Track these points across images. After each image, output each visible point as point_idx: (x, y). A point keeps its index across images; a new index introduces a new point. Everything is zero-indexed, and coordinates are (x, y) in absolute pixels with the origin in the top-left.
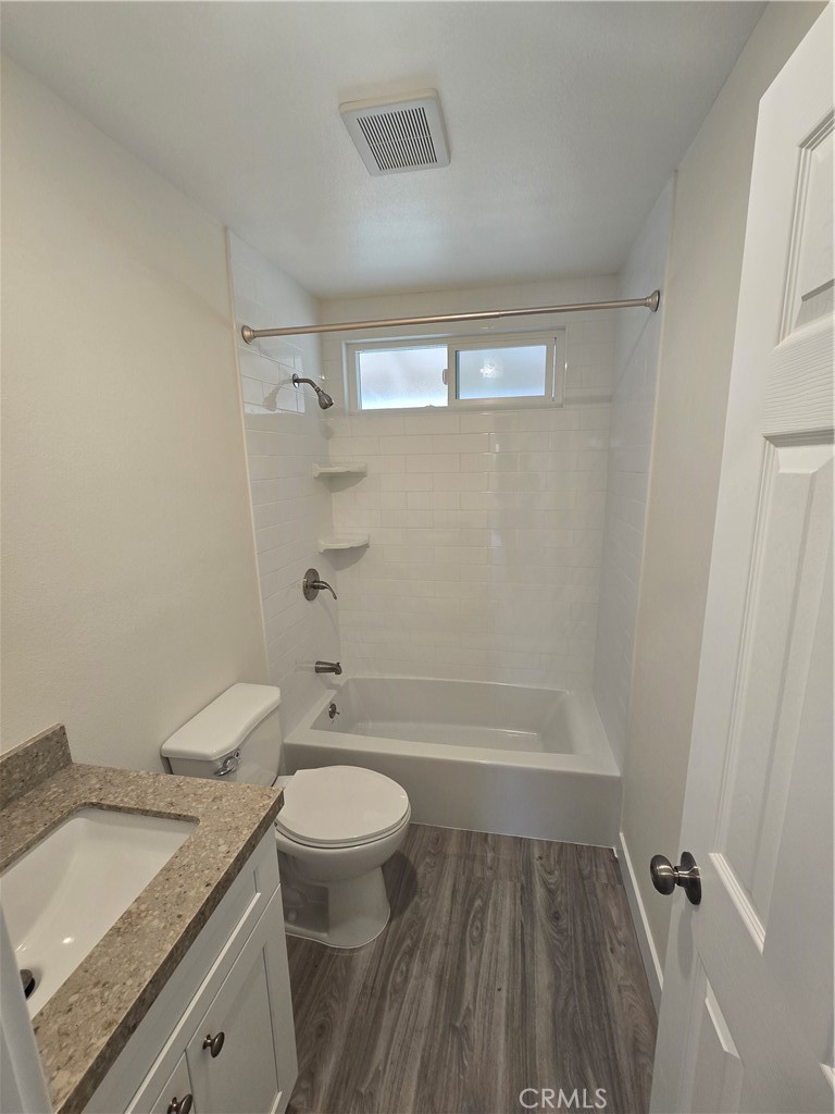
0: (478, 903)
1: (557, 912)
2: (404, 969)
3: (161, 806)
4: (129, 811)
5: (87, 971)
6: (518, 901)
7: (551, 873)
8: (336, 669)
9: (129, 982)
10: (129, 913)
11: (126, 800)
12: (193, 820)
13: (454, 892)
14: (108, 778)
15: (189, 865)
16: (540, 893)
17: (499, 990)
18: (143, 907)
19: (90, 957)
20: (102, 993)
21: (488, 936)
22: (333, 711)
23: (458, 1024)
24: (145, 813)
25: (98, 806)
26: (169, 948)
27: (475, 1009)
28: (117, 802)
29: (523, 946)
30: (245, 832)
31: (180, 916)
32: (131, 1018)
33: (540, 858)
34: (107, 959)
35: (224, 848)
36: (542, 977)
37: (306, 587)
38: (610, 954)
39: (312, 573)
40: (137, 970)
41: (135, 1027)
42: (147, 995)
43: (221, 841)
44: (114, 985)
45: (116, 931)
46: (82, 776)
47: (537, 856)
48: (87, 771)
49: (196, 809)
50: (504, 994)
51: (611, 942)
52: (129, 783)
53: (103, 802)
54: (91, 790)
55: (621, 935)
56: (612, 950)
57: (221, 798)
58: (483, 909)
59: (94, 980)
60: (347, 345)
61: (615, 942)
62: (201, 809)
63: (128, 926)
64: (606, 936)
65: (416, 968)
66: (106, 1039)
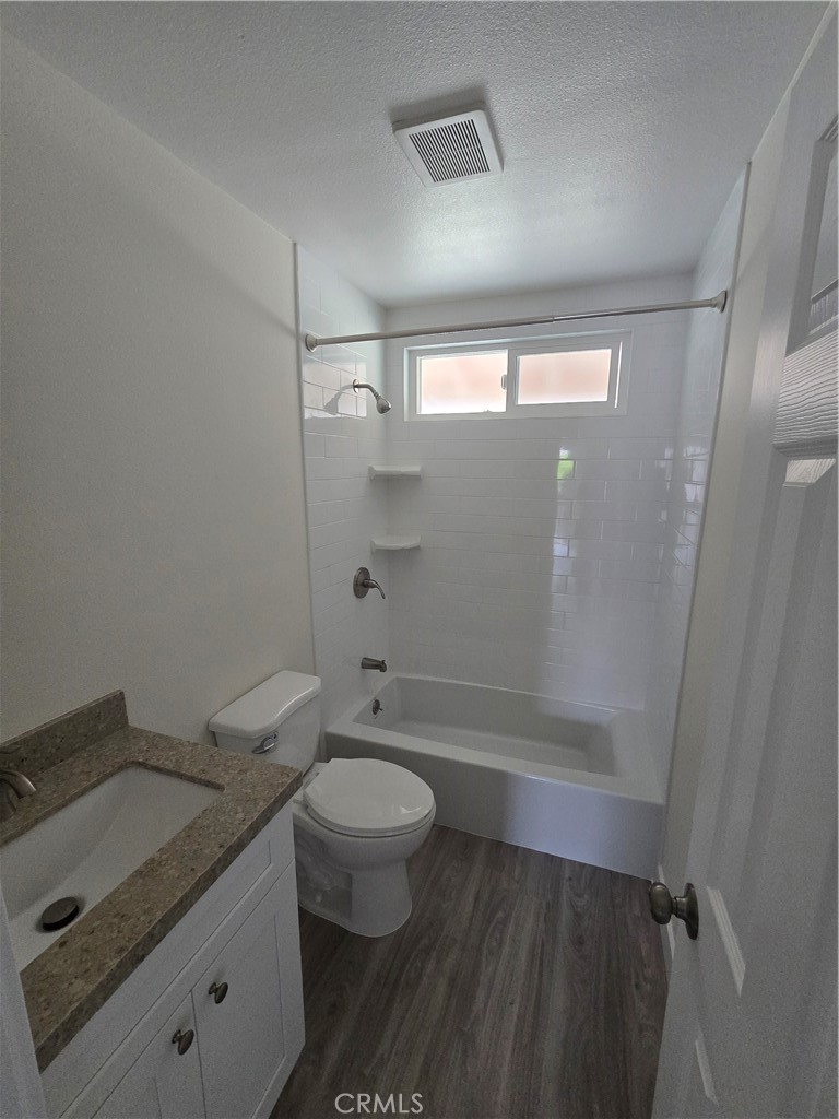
0: (500, 914)
1: (581, 937)
2: (419, 965)
3: (195, 772)
4: (169, 773)
5: (110, 903)
6: (542, 919)
7: (580, 896)
8: (381, 666)
9: (142, 919)
10: (152, 860)
11: (166, 763)
12: (218, 787)
13: (477, 899)
14: (155, 742)
15: (209, 827)
16: (566, 914)
17: (511, 1004)
18: (164, 856)
19: (116, 891)
20: (120, 924)
21: (506, 950)
22: (376, 707)
23: (466, 1029)
24: (181, 776)
25: (143, 765)
26: (180, 895)
27: (484, 1017)
28: (159, 764)
29: (541, 964)
30: (261, 804)
31: (193, 869)
32: (140, 948)
33: (570, 879)
34: (128, 896)
35: (241, 816)
36: (558, 999)
37: (356, 584)
38: (634, 988)
39: (364, 571)
40: (150, 909)
41: (143, 958)
42: (156, 932)
43: (240, 809)
44: (130, 918)
45: (139, 873)
46: (135, 737)
47: (567, 876)
48: (139, 733)
49: (224, 779)
50: (515, 1009)
51: (637, 977)
52: (171, 749)
53: (148, 762)
54: (140, 751)
55: (649, 972)
56: (637, 986)
57: (246, 771)
58: (505, 922)
59: (115, 911)
60: (410, 351)
61: (641, 978)
62: (227, 778)
63: (148, 871)
64: (632, 970)
65: (430, 967)
66: (116, 961)
